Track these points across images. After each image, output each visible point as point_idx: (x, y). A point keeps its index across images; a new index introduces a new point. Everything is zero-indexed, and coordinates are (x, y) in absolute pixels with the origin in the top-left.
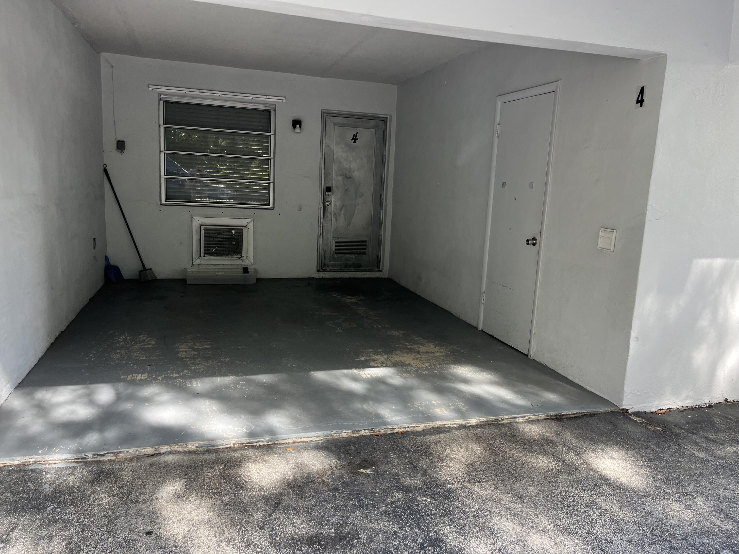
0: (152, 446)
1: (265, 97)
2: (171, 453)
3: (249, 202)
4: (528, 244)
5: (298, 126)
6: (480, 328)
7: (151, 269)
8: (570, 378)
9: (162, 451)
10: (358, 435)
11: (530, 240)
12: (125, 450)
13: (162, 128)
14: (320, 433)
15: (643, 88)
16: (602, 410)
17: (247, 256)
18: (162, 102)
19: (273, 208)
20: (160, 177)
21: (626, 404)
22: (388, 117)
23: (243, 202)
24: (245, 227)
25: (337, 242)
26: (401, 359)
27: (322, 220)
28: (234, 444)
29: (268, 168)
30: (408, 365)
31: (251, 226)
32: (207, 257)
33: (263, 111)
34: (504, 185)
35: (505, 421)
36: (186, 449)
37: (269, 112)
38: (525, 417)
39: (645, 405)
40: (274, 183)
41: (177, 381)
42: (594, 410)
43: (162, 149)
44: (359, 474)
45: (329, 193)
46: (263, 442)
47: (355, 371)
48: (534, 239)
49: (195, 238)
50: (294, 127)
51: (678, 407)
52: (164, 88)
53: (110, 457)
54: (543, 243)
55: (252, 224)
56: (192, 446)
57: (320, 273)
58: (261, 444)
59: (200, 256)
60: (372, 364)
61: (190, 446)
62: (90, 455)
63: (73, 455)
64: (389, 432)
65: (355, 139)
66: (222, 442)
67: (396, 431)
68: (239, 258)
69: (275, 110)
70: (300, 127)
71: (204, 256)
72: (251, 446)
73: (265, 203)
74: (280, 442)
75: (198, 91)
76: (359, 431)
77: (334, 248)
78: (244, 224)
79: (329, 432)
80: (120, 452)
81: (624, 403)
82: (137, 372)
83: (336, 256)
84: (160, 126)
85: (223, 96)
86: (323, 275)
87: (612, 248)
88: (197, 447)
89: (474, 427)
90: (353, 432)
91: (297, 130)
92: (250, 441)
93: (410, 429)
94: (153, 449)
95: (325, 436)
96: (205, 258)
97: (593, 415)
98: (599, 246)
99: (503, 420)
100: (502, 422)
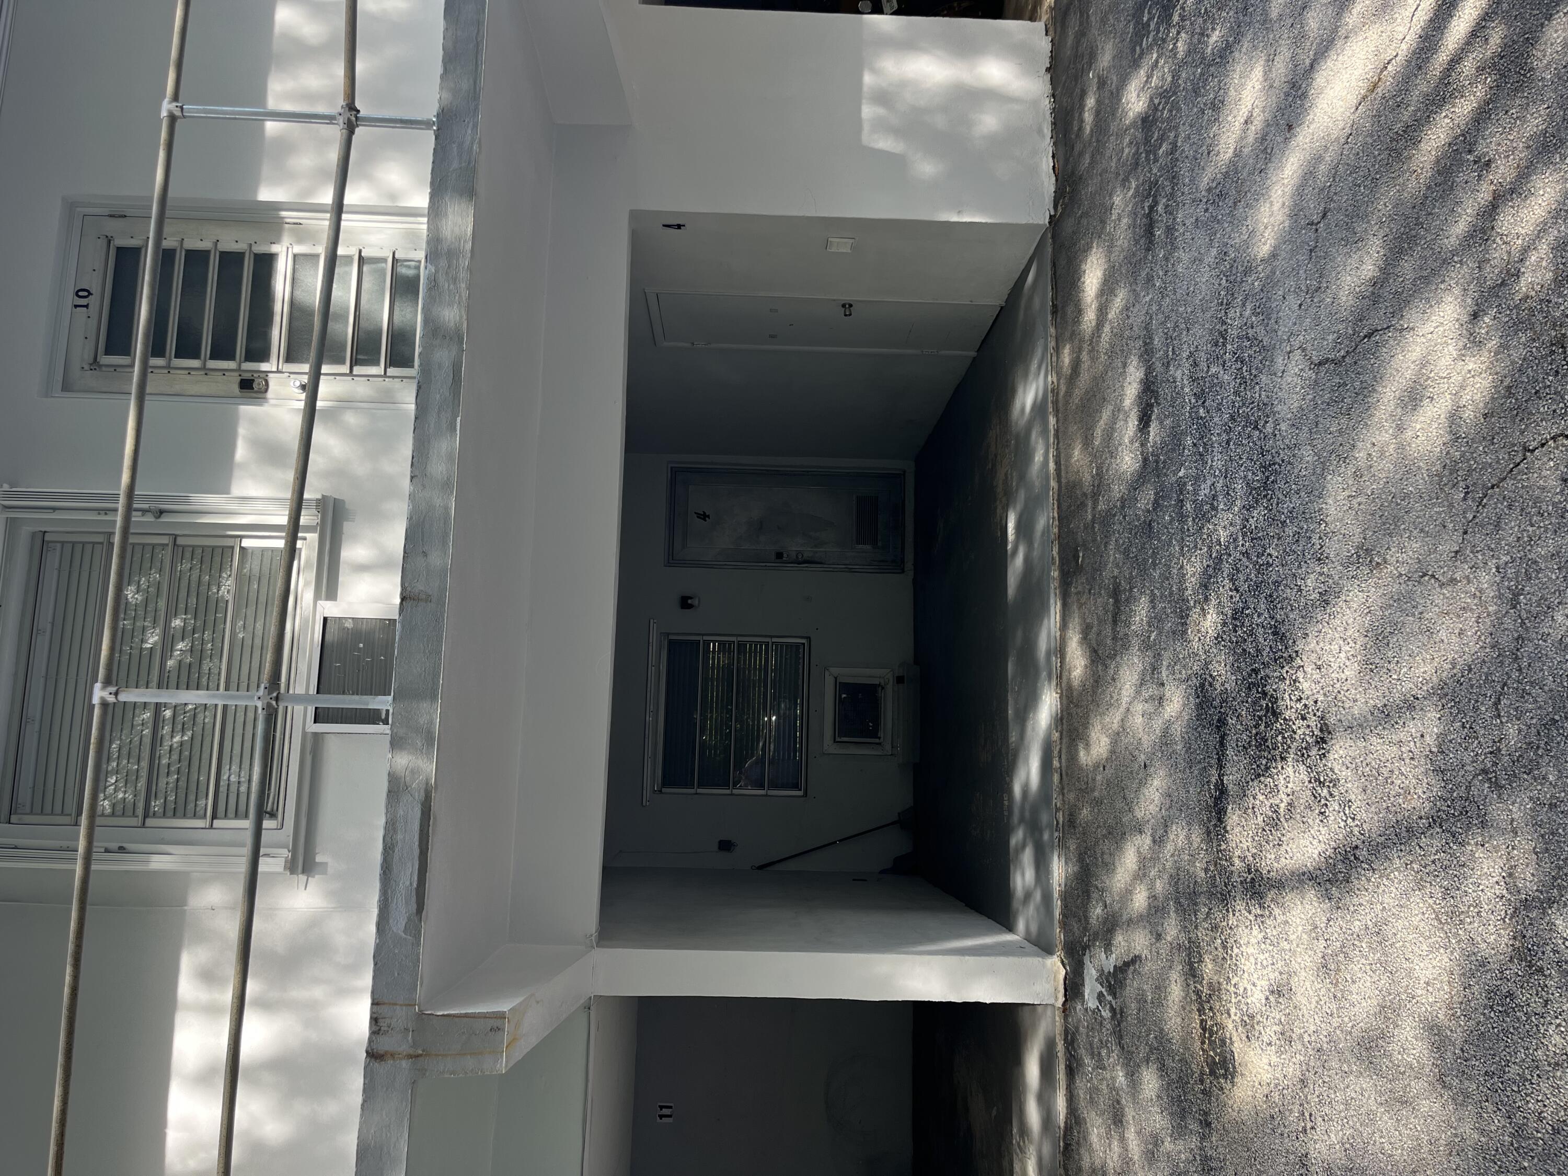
0: (1052, 775)
1: (650, 648)
2: (1060, 757)
3: (801, 671)
4: (850, 315)
5: (690, 601)
6: (973, 354)
7: (899, 814)
8: (1022, 267)
9: (1058, 765)
10: (1057, 559)
11: (845, 312)
12: (1054, 801)
13: (699, 791)
14: (1052, 601)
15: (664, 226)
16: (1050, 250)
17: (880, 677)
18: (664, 790)
19: (809, 638)
20: (766, 795)
21: (1043, 219)
22: (670, 466)
23: (800, 682)
24: (836, 678)
25: (858, 543)
26: (1001, 482)
27: (825, 566)
28: (1057, 693)
29: (751, 646)
30: (1006, 474)
31: (835, 671)
32: (881, 734)
33: (669, 651)
34: (772, 336)
35: (1055, 381)
36: (1058, 742)
37: (671, 643)
38: (1051, 354)
39: (1046, 192)
40: (771, 637)
41: (1010, 758)
42: (1049, 260)
43: (728, 792)
44: (1082, 565)
45: (785, 555)
46: (1057, 663)
47: (1009, 547)
48: (844, 306)
49: (853, 750)
50: (690, 606)
51: (1052, 144)
52: (645, 785)
53: (1060, 815)
54: (847, 298)
55: (832, 669)
56: (1056, 735)
57: (906, 570)
58: (1059, 664)
59: (879, 744)
60: (1004, 522)
61: (1055, 739)
62: (1056, 834)
63: (1055, 851)
64: (1057, 523)
65: (704, 517)
66: (1054, 706)
67: (1056, 515)
68: (883, 688)
69: (668, 634)
70: (691, 598)
71: (879, 738)
72: (1060, 677)
73: (801, 650)
74: (1058, 645)
75: (646, 740)
76: (1053, 558)
77: (868, 547)
78: (833, 680)
79: (1052, 591)
80: (1056, 805)
81: (1042, 223)
82: (1003, 804)
83: (880, 544)
84: (696, 794)
85: (652, 707)
86: (909, 565)
87: (851, 241)
88: (1057, 732)
89: (1057, 421)
90: (1054, 564)
91: (696, 602)
92: (1055, 677)
93: (1056, 498)
94: (1056, 775)
95: (1056, 595)
96: (882, 736)
97: (1054, 265)
98: (850, 251)
99: (1053, 382)
100: (1056, 384)
